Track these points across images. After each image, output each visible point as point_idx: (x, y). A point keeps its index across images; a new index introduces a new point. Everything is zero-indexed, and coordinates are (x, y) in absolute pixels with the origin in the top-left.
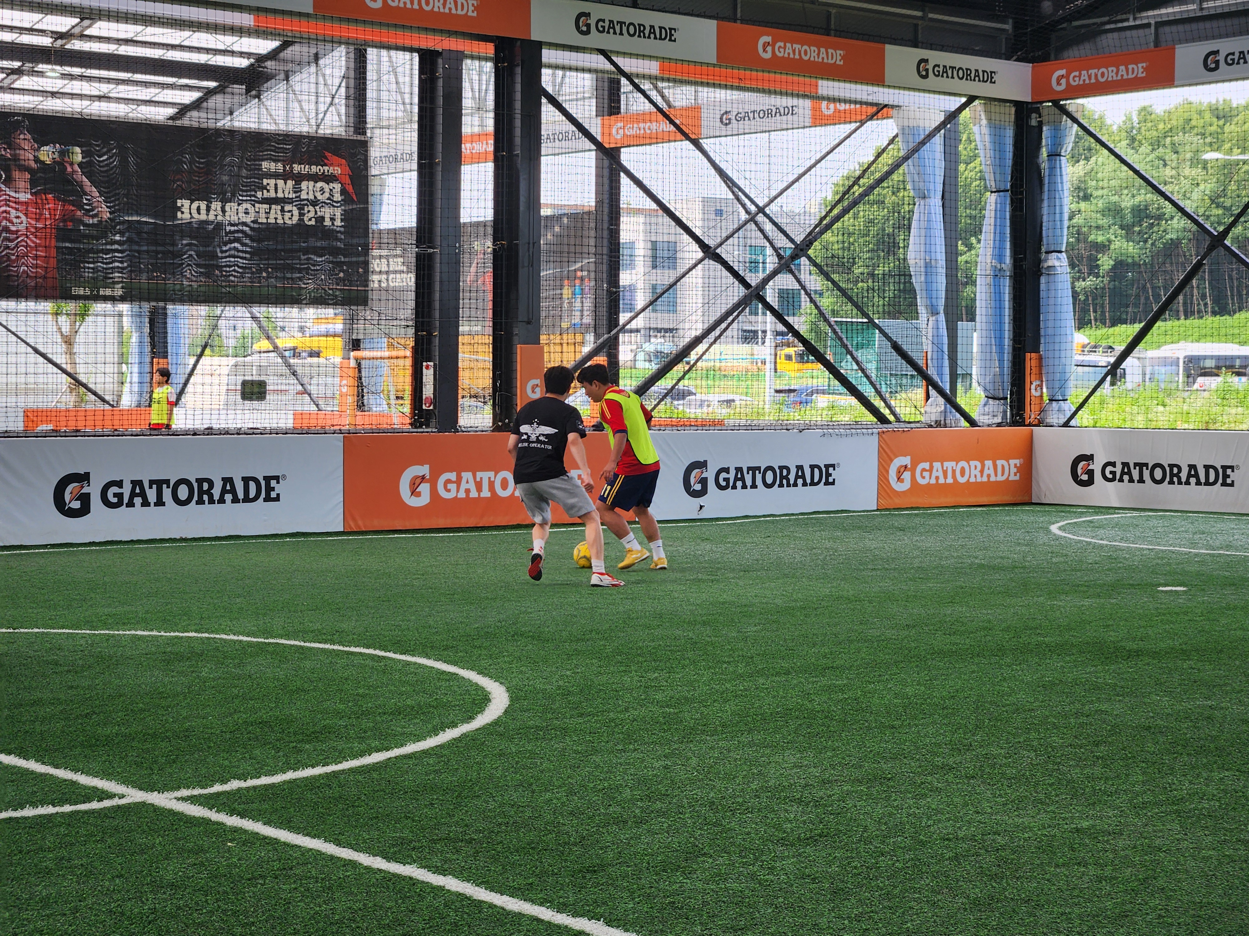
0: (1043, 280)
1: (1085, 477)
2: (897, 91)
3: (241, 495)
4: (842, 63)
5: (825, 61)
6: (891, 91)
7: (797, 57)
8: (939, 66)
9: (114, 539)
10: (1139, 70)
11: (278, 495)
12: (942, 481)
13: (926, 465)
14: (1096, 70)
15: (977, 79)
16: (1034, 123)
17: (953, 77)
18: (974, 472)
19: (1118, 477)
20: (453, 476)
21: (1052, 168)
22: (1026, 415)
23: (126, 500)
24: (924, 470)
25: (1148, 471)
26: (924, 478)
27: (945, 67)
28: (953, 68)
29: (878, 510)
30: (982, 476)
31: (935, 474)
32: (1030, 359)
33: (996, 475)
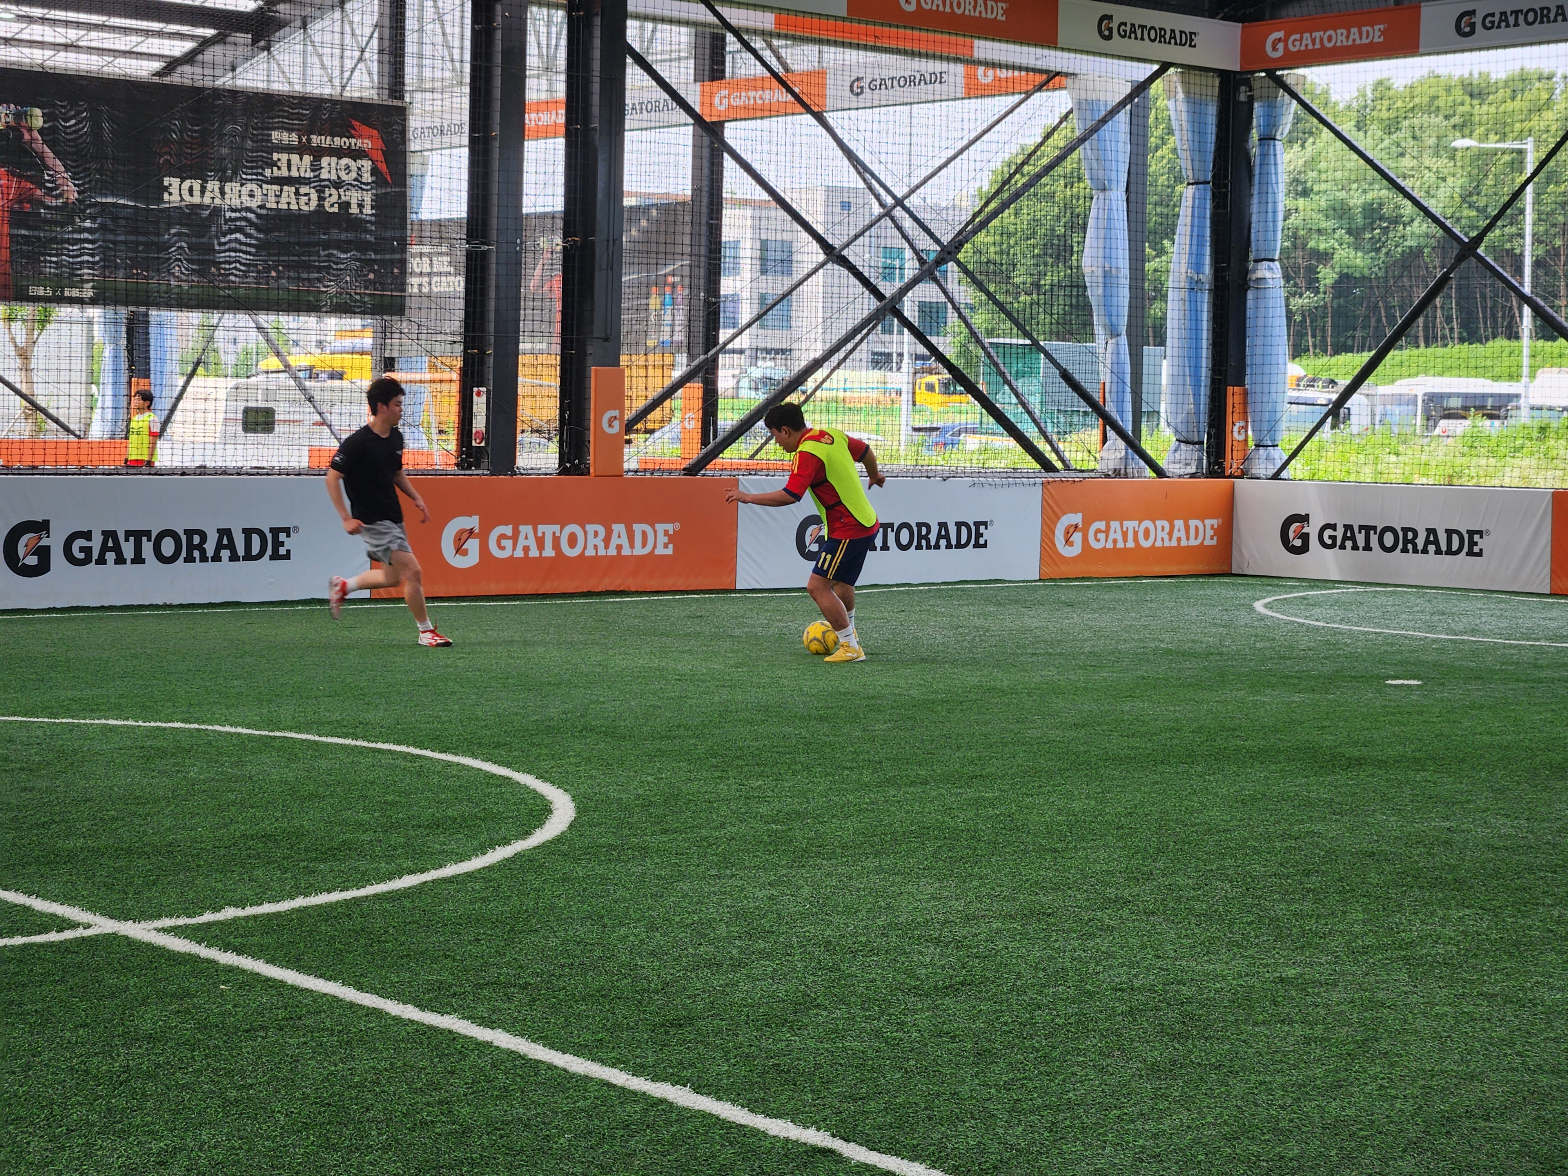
0: (1250, 295)
1: (1298, 543)
2: (1072, 55)
3: (241, 552)
4: (1004, 18)
5: (983, 15)
6: (1066, 55)
7: (948, 10)
8: (1125, 24)
9: (80, 604)
10: (1375, 33)
11: (288, 551)
12: (1120, 545)
13: (1101, 525)
14: (1322, 33)
15: (1173, 41)
16: (1243, 98)
17: (1142, 39)
18: (1160, 534)
19: (1339, 543)
20: (508, 530)
21: (1264, 155)
22: (1227, 464)
23: (95, 555)
24: (1098, 531)
25: (1377, 536)
26: (1098, 540)
27: (1133, 25)
28: (1143, 27)
29: (1040, 580)
30: (1170, 539)
31: (1112, 536)
32: (1233, 394)
33: (1188, 539)
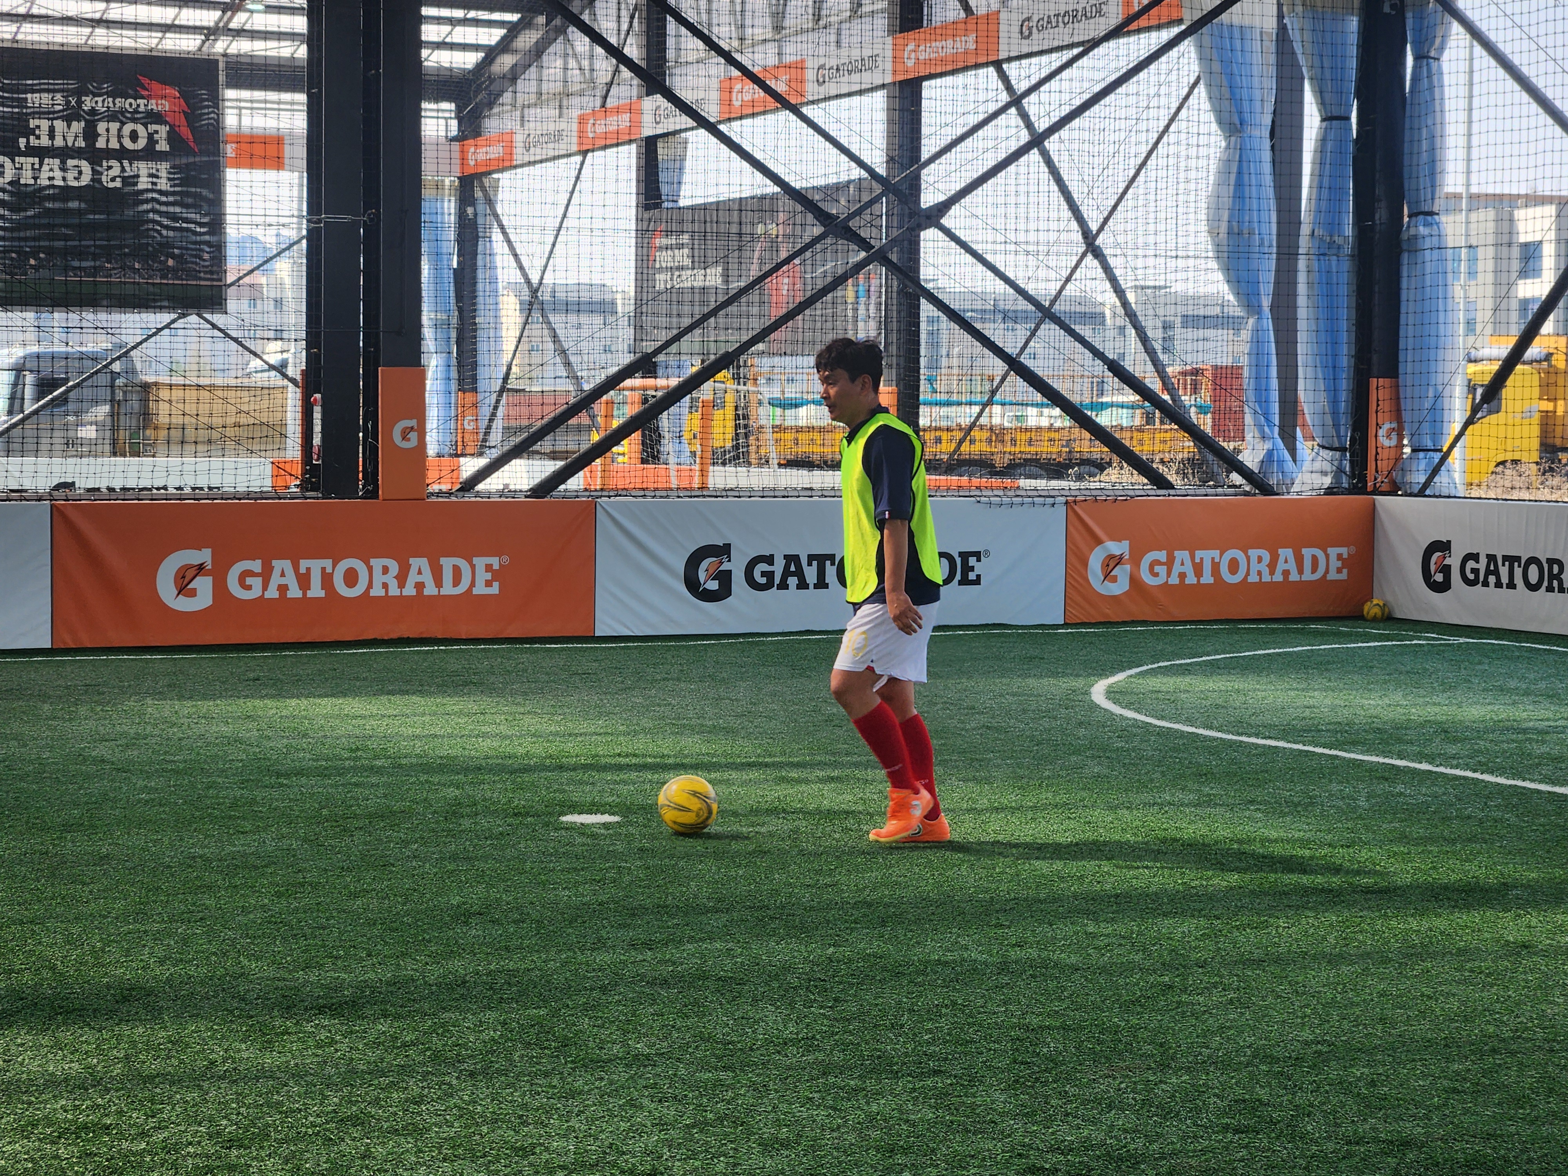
0: (1404, 259)
1: (1439, 577)
12: (1191, 579)
13: (1162, 556)
19: (1481, 578)
20: (256, 566)
22: (1370, 478)
24: (1154, 563)
25: (1521, 570)
26: (1156, 575)
29: (1066, 625)
31: (1177, 569)
32: (1378, 388)
33: (1301, 571)
